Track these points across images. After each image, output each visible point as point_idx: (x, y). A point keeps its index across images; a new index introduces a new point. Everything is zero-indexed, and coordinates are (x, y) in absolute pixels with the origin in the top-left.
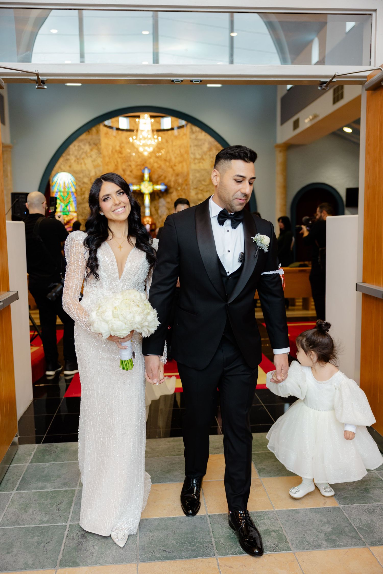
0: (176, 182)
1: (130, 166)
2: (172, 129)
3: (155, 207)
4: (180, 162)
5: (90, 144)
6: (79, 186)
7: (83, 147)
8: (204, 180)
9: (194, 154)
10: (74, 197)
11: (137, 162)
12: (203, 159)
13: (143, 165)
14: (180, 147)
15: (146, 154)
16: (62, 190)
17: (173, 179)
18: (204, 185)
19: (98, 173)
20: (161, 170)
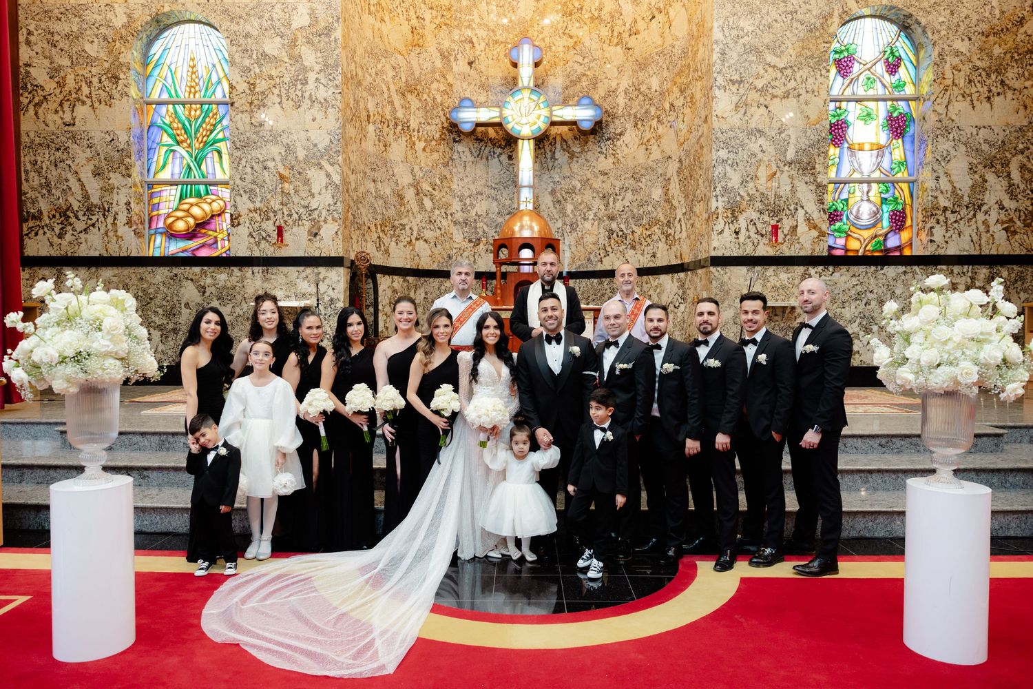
0: (636, 91)
1: (469, 41)
3: (553, 192)
6: (246, 70)
8: (775, 48)
16: (183, 95)
18: (774, 67)
19: (324, 19)
20: (579, 59)
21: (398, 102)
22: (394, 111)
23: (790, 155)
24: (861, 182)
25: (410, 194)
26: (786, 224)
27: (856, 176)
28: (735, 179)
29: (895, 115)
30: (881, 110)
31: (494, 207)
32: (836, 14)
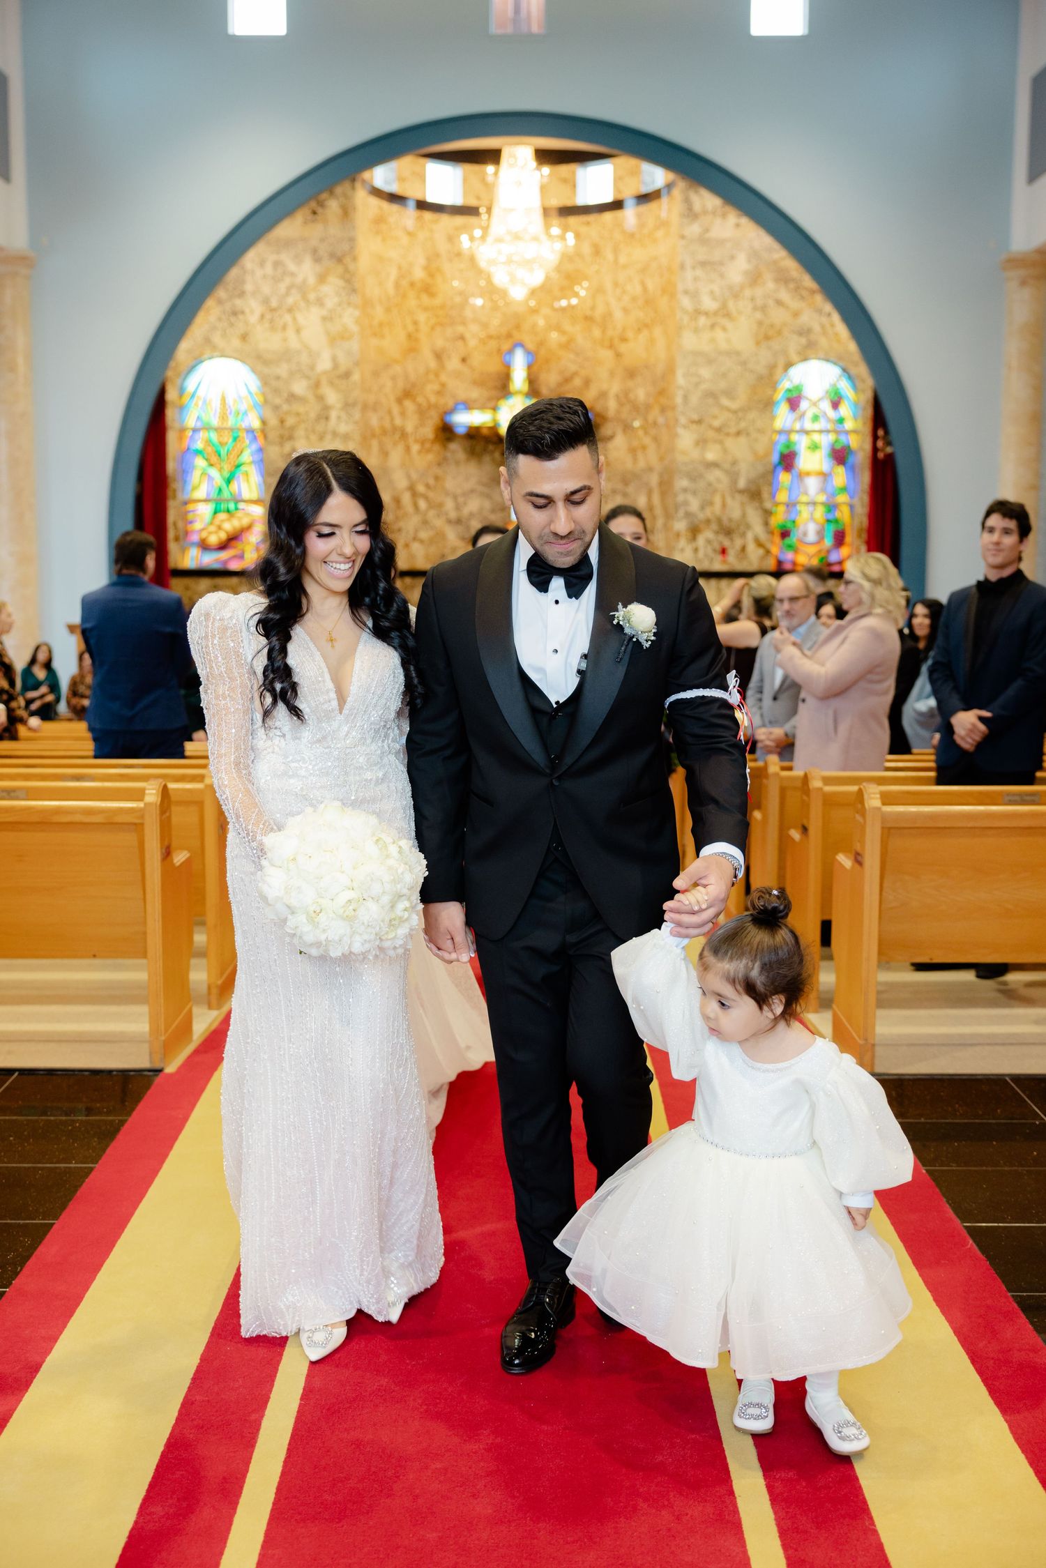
0: (625, 398)
1: (462, 338)
2: (617, 205)
4: (643, 326)
5: (317, 260)
6: (276, 408)
7: (292, 267)
8: (729, 393)
9: (694, 295)
10: (254, 447)
11: (485, 326)
12: (728, 315)
13: (509, 336)
14: (644, 270)
15: (518, 293)
16: (215, 422)
17: (615, 388)
18: (728, 410)
19: (344, 363)
20: (572, 356)
21: (396, 410)
22: (392, 419)
23: (742, 484)
24: (808, 504)
25: (406, 498)
26: (738, 543)
27: (804, 499)
28: (694, 505)
29: (838, 447)
30: (826, 440)
31: (487, 505)
32: (781, 363)
